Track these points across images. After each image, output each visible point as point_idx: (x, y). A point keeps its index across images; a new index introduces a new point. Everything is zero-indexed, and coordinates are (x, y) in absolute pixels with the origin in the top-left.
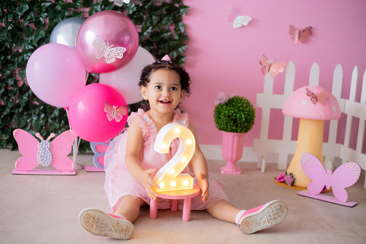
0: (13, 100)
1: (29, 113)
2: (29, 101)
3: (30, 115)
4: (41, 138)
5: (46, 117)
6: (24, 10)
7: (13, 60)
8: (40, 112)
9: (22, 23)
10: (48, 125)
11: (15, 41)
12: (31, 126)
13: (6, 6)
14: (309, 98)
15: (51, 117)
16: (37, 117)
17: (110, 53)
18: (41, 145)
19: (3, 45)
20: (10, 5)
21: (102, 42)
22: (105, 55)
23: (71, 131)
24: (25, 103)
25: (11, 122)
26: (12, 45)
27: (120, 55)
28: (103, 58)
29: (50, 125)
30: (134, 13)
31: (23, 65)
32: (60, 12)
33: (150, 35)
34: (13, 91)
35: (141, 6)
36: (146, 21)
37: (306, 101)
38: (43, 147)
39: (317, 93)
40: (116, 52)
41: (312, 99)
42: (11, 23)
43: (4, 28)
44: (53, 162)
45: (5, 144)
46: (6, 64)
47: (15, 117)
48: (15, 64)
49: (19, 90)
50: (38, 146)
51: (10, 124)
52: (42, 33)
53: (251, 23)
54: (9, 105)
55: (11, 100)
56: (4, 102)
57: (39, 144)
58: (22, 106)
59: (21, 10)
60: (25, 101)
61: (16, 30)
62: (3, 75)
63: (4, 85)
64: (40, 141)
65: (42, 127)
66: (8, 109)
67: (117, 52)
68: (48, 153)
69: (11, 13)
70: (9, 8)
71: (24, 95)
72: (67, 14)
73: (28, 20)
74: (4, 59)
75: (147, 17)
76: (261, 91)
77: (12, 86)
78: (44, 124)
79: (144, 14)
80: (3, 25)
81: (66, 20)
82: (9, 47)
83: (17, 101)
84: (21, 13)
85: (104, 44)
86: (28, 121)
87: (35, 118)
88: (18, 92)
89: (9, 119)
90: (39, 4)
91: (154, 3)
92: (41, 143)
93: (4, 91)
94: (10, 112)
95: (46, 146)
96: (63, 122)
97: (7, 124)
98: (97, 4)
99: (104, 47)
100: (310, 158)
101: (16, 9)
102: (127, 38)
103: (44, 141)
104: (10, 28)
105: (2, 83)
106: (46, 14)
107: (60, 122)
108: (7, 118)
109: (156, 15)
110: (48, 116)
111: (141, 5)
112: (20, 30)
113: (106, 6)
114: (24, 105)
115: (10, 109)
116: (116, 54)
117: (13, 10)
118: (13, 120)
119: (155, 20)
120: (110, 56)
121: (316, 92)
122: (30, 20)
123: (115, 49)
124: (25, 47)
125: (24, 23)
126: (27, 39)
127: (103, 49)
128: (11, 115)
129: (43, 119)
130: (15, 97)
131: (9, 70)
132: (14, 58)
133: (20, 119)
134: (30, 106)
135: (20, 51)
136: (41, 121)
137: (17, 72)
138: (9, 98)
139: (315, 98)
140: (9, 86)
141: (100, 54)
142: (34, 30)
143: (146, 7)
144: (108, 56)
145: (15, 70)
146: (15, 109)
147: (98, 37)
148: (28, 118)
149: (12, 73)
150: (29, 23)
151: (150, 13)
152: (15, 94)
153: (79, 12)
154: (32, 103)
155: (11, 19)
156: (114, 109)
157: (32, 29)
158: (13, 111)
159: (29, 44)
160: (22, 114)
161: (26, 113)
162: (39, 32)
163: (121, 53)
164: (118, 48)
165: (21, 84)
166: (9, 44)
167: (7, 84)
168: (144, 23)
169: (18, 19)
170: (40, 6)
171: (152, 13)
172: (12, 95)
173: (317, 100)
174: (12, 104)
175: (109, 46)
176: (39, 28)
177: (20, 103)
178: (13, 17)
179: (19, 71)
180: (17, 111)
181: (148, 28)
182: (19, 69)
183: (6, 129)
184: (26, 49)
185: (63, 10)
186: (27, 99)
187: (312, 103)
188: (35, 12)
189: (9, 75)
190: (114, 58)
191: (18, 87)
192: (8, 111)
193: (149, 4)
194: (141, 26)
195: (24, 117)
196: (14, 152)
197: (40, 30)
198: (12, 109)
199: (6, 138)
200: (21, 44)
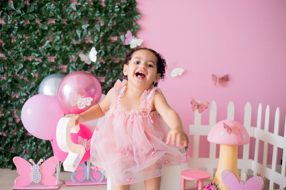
0: (12, 132)
1: (24, 142)
2: (24, 133)
3: (25, 143)
4: (33, 163)
5: (37, 145)
6: (20, 68)
7: (12, 104)
8: (32, 141)
9: (18, 77)
10: (38, 150)
11: (14, 90)
12: (25, 152)
13: (6, 65)
14: (226, 130)
15: (40, 145)
16: (30, 145)
17: (82, 102)
18: (33, 168)
19: (5, 93)
20: (9, 64)
21: (76, 94)
22: (78, 103)
23: (55, 157)
24: (21, 135)
25: (11, 149)
26: (11, 93)
27: (89, 103)
28: (77, 106)
29: (40, 150)
30: (99, 69)
31: (20, 107)
32: (46, 68)
33: (111, 84)
34: (12, 126)
35: (104, 64)
36: (108, 74)
37: (223, 132)
38: (35, 169)
39: (232, 126)
40: (85, 101)
41: (228, 130)
42: (10, 77)
43: (5, 81)
44: (42, 179)
45: (6, 165)
46: (7, 107)
47: (14, 144)
48: (14, 107)
49: (16, 126)
50: (31, 168)
51: (10, 150)
52: (33, 84)
53: (184, 74)
54: (10, 136)
55: (11, 133)
56: (6, 134)
57: (31, 167)
58: (19, 137)
59: (17, 68)
60: (21, 133)
61: (14, 82)
62: (5, 115)
63: (6, 122)
64: (32, 165)
65: (34, 152)
66: (9, 139)
67: (87, 101)
68: (38, 173)
69: (10, 70)
70: (9, 66)
71: (21, 129)
72: (51, 70)
73: (23, 75)
74: (6, 103)
75: (109, 71)
76: (193, 123)
77: (12, 122)
78: (35, 149)
79: (106, 69)
80: (5, 78)
81: (50, 76)
82: (9, 94)
83: (15, 134)
84: (18, 70)
85: (77, 95)
86: (24, 147)
87: (28, 146)
88: (16, 127)
89: (9, 146)
90: (30, 63)
91: (114, 61)
92: (33, 166)
93: (6, 127)
94: (10, 142)
95: (37, 169)
96: (49, 148)
97: (8, 150)
98: (73, 62)
99: (77, 98)
100: (227, 173)
101: (14, 67)
102: (93, 90)
103: (36, 165)
104: (10, 81)
105: (4, 121)
106: (36, 70)
107: (47, 148)
108: (8, 146)
109: (115, 70)
110: (38, 144)
111: (104, 62)
112: (17, 82)
113: (79, 64)
114: (21, 136)
115: (10, 139)
116: (86, 103)
117: (11, 68)
118: (13, 147)
119: (115, 73)
120: (81, 104)
121: (230, 125)
122: (24, 75)
123: (85, 99)
124: (21, 94)
125: (19, 77)
126: (22, 88)
127: (77, 99)
128: (11, 143)
129: (35, 146)
130: (14, 131)
131: (9, 111)
132: (13, 102)
133: (17, 146)
134: (25, 137)
135: (17, 97)
136: (33, 148)
137: (15, 112)
138: (9, 131)
139: (230, 130)
140: (9, 122)
141: (75, 103)
142: (27, 82)
143: (108, 64)
144: (80, 104)
145: (14, 111)
146: (14, 139)
147: (73, 91)
148: (24, 146)
149: (11, 113)
150: (23, 77)
151: (111, 68)
152: (13, 128)
153: (59, 68)
154: (26, 135)
155: (10, 74)
156: (85, 141)
157: (25, 81)
158: (12, 141)
159: (23, 92)
160: (19, 142)
161: (22, 142)
162: (31, 83)
163: (89, 102)
164: (87, 98)
165: (18, 121)
166: (9, 92)
167: (8, 122)
168: (106, 75)
169: (15, 74)
170: (31, 65)
171: (112, 68)
172: (12, 129)
173: (231, 131)
174: (12, 136)
175: (81, 97)
176: (31, 80)
177: (18, 135)
178: (12, 73)
179: (17, 111)
180: (15, 140)
181: (109, 79)
182: (16, 110)
183: (7, 154)
184: (22, 96)
185: (48, 68)
186: (23, 132)
187: (228, 133)
188: (27, 69)
189: (9, 115)
190: (84, 106)
191: (16, 123)
192: (9, 140)
193: (110, 62)
194: (105, 78)
195: (21, 145)
196: (13, 171)
197: (32, 82)
198: (11, 139)
199: (8, 161)
200: (18, 92)
